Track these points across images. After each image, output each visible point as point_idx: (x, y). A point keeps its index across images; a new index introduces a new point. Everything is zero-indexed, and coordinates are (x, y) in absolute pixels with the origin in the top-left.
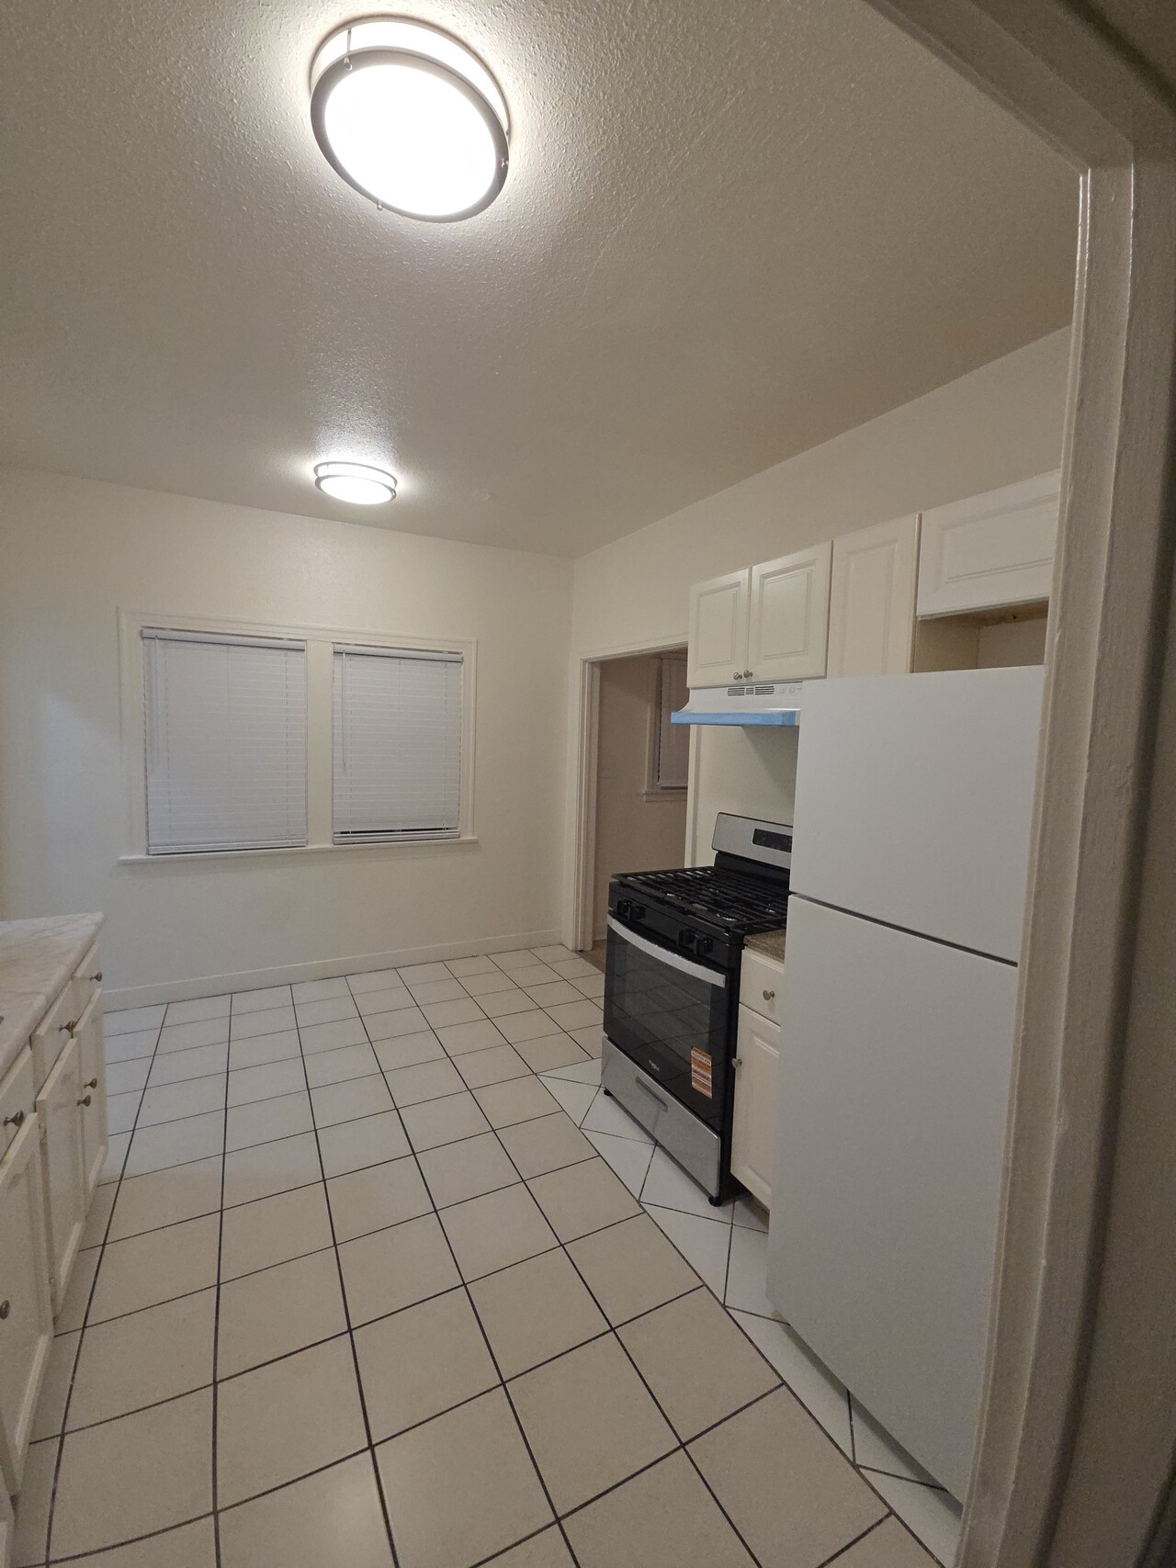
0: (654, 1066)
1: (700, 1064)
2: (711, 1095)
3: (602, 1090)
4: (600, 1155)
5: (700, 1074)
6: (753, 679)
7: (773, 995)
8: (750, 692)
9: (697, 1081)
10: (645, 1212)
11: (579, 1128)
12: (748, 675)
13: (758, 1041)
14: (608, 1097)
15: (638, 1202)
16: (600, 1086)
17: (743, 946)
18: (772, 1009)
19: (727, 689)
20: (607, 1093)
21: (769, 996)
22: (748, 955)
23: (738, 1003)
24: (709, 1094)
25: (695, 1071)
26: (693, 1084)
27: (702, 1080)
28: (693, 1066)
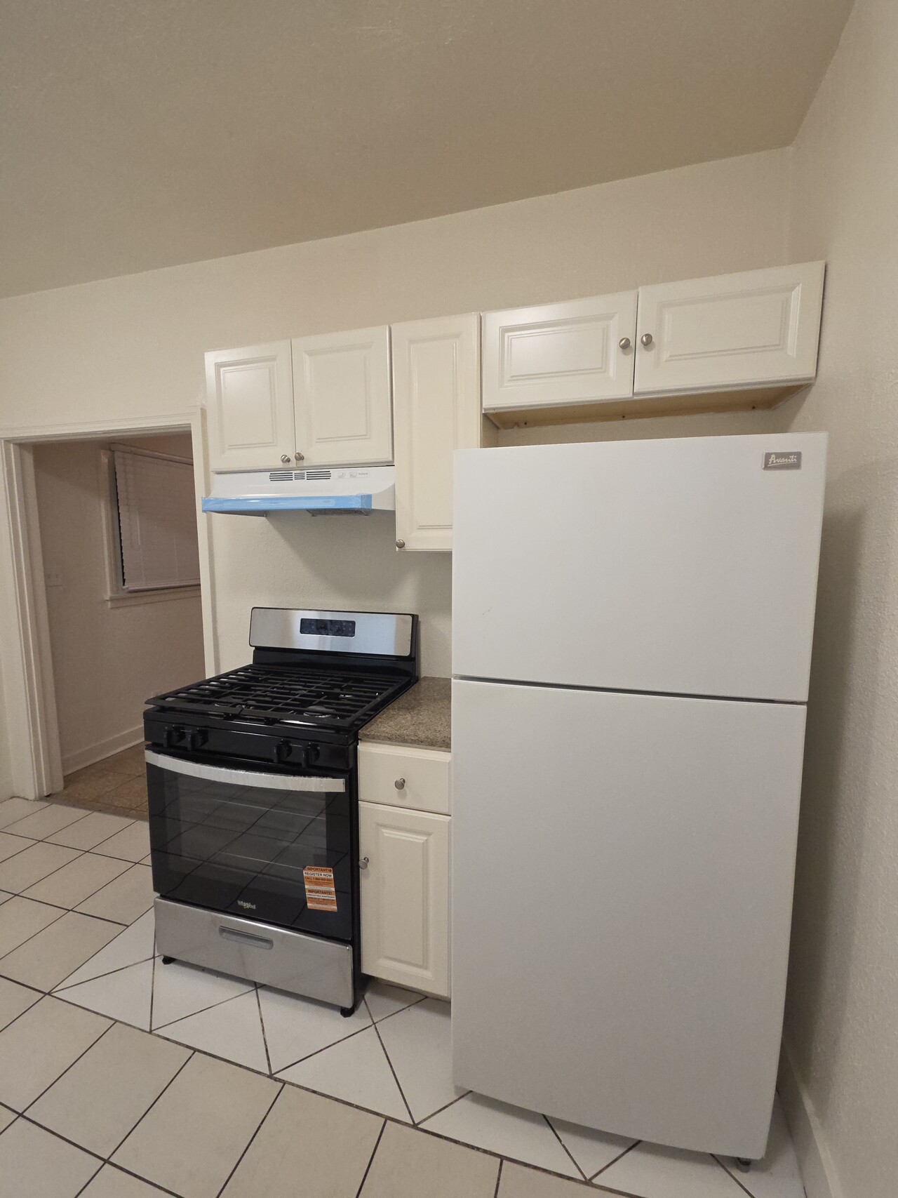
0: (247, 905)
1: (318, 881)
2: (336, 908)
3: (159, 961)
4: (195, 1050)
5: (317, 892)
6: (305, 463)
7: (404, 782)
8: (300, 477)
9: (313, 900)
10: (284, 1083)
11: (151, 1032)
12: (300, 458)
13: (387, 833)
14: (171, 965)
15: (271, 1076)
16: (154, 957)
17: (357, 742)
18: (402, 795)
19: (269, 474)
20: (168, 960)
22: (366, 750)
23: (357, 800)
24: (335, 908)
25: (311, 891)
26: (310, 905)
27: (321, 896)
28: (306, 887)
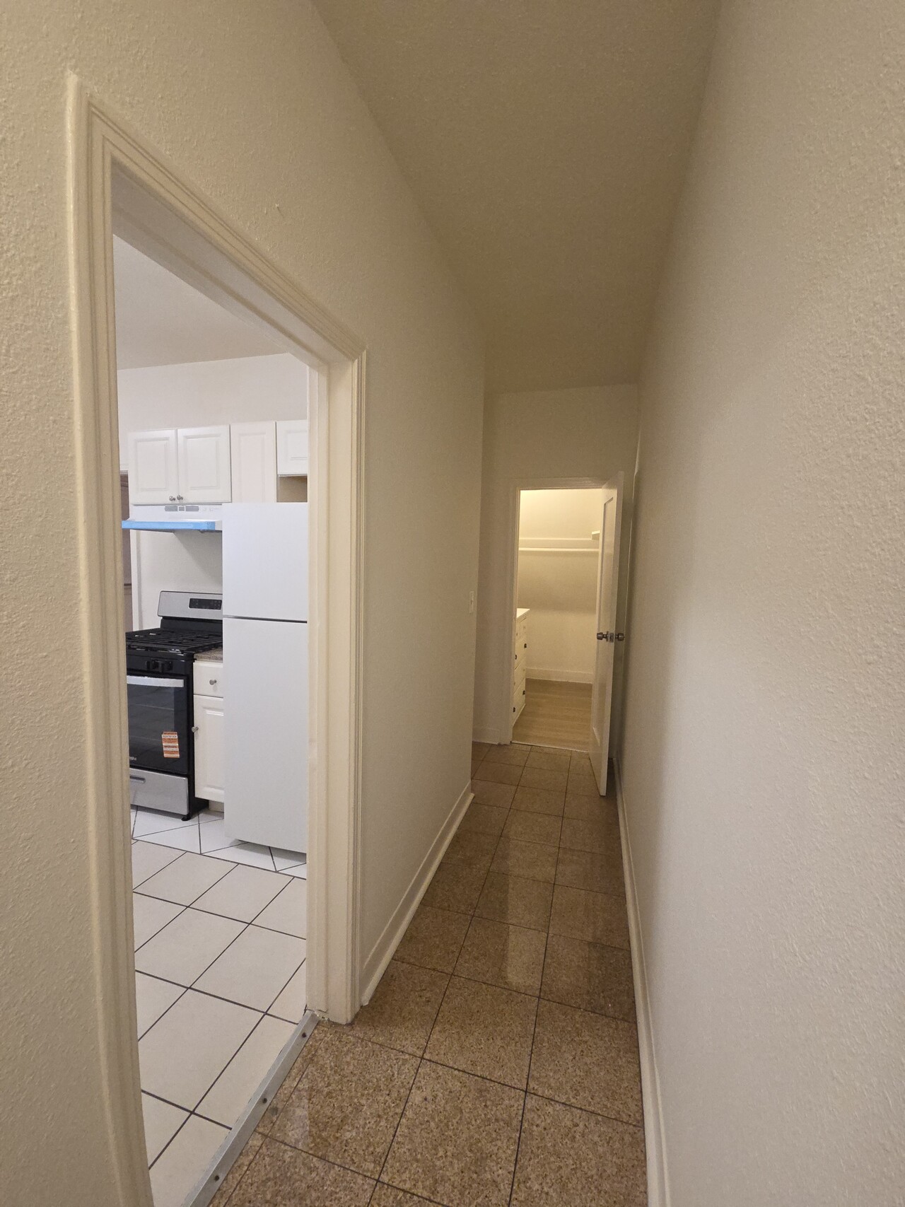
1: (170, 740)
5: (169, 747)
6: (184, 501)
7: (216, 682)
8: (182, 509)
9: (167, 752)
12: (180, 498)
13: (208, 712)
17: (194, 660)
18: (215, 690)
19: (164, 507)
21: (213, 682)
22: (198, 665)
23: (193, 694)
24: (178, 755)
25: (166, 747)
26: (165, 755)
27: (171, 749)
28: (164, 744)
